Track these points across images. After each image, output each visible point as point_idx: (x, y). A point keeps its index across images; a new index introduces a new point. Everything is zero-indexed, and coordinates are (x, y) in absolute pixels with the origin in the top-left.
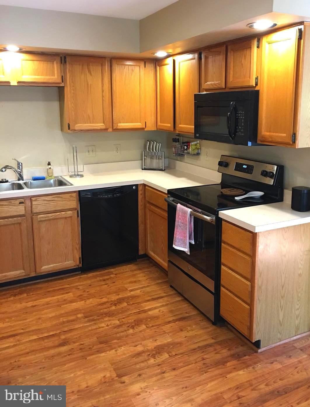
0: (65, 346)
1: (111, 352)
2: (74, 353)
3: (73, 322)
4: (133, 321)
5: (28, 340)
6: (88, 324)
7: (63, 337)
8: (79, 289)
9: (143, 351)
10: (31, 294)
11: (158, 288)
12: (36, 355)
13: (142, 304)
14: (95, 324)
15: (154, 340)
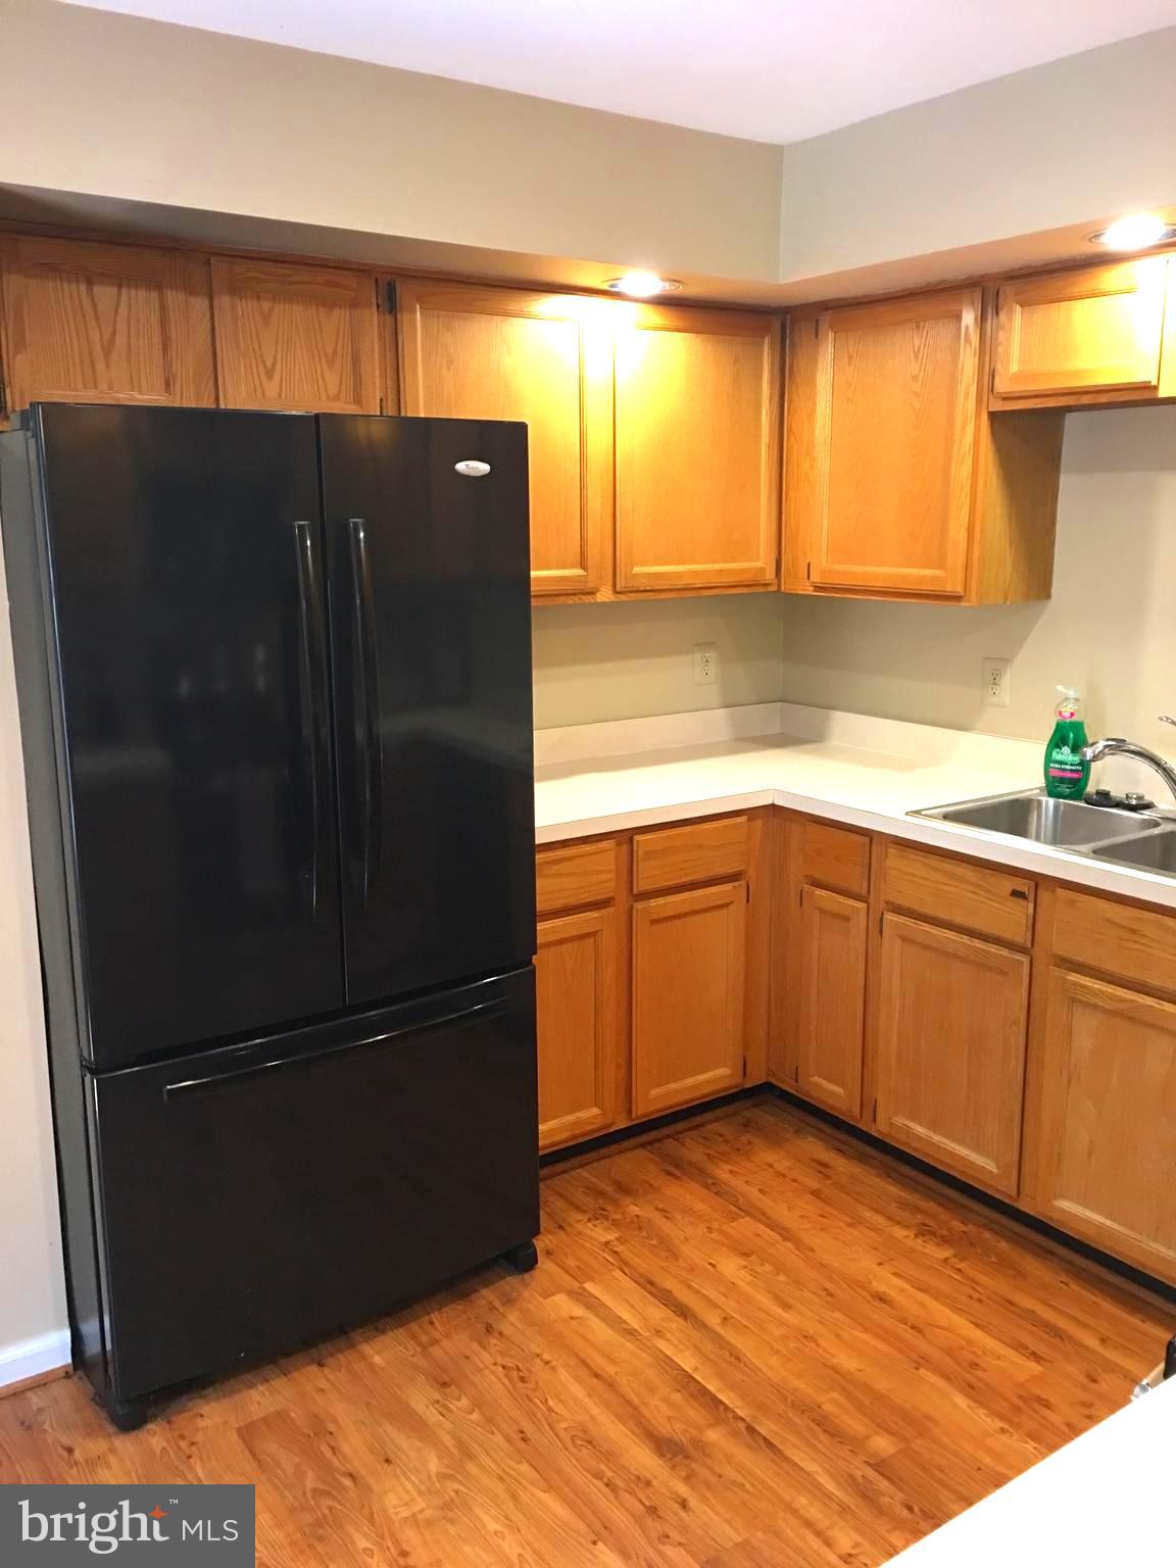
0: (662, 1455)
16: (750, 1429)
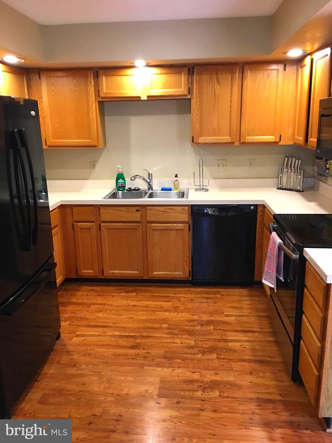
0: (134, 349)
1: (168, 370)
2: (137, 358)
3: (155, 330)
4: (208, 346)
5: (111, 334)
6: (166, 336)
7: (138, 341)
8: (180, 300)
9: (197, 379)
10: (140, 294)
11: (256, 320)
12: (108, 349)
13: (228, 333)
14: (172, 338)
15: (215, 373)
16: (142, 336)
